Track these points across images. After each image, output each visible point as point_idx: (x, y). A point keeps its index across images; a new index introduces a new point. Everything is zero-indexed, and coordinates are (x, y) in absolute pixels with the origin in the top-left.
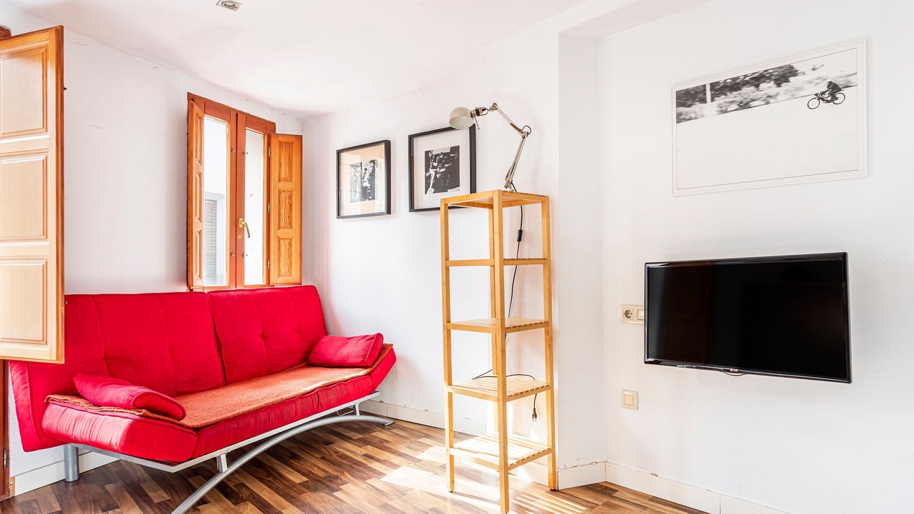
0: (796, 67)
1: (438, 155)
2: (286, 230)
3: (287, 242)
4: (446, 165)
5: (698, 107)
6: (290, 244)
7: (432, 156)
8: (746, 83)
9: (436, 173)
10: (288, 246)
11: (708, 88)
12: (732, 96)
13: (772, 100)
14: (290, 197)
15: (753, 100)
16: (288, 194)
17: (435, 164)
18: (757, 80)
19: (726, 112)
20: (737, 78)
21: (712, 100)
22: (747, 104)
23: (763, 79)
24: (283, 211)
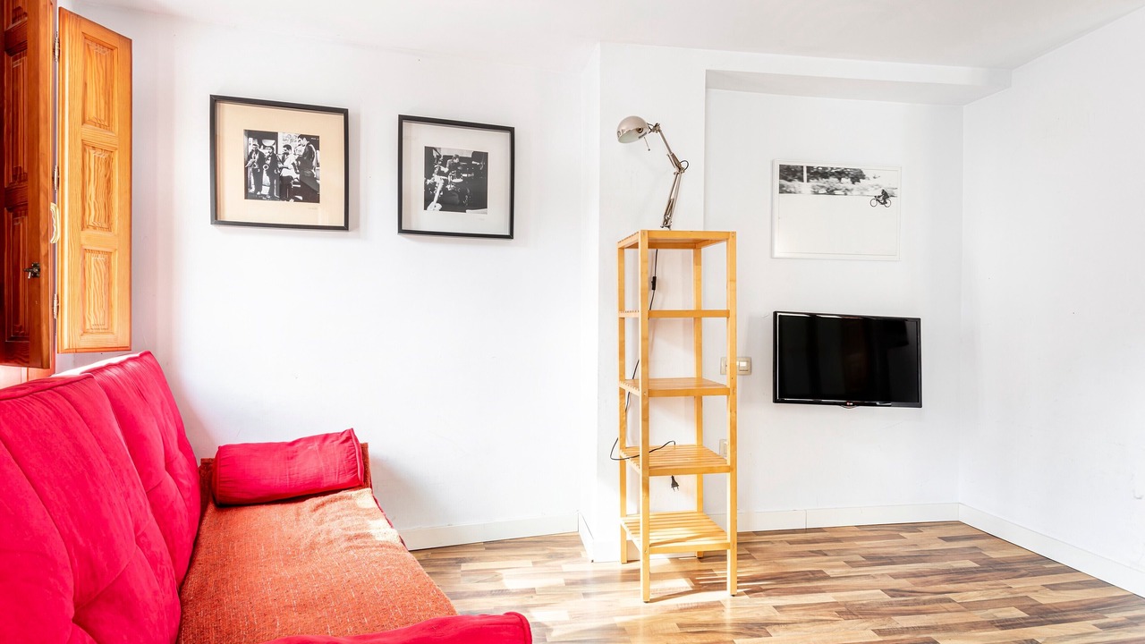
0: (865, 172)
1: (450, 157)
2: (98, 233)
3: (101, 258)
4: (465, 175)
5: (796, 183)
6: (108, 265)
7: (439, 157)
8: (832, 174)
9: (446, 182)
10: (103, 268)
11: (805, 170)
12: (822, 182)
13: (848, 193)
14: (108, 163)
15: (837, 190)
16: (104, 156)
17: (446, 170)
18: (840, 174)
19: (816, 193)
20: (826, 168)
21: (808, 181)
22: (832, 191)
23: (843, 175)
24: (91, 190)
